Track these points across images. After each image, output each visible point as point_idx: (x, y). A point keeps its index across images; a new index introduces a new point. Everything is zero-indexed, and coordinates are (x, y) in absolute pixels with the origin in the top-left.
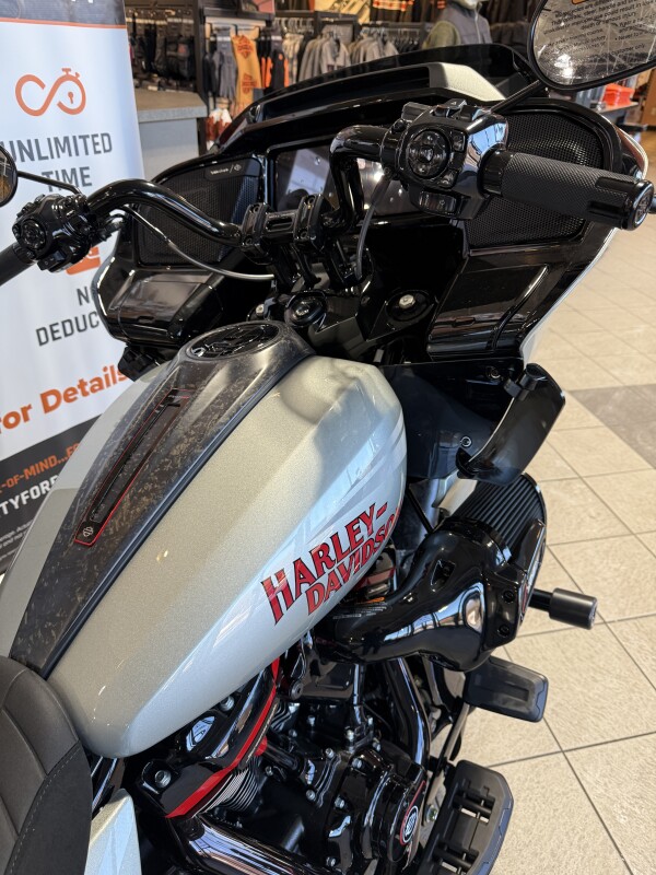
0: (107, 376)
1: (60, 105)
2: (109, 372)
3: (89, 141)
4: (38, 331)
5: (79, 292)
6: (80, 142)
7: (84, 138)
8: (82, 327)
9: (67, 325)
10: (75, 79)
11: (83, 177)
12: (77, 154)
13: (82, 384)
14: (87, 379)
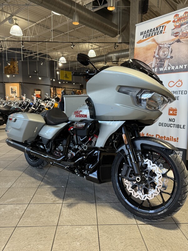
0: (170, 138)
1: (177, 86)
2: (171, 138)
3: (181, 92)
4: (159, 123)
5: (170, 119)
6: (179, 92)
7: (180, 91)
8: (168, 126)
9: (165, 124)
10: (181, 81)
11: (178, 98)
12: (177, 94)
13: (165, 137)
14: (166, 137)
